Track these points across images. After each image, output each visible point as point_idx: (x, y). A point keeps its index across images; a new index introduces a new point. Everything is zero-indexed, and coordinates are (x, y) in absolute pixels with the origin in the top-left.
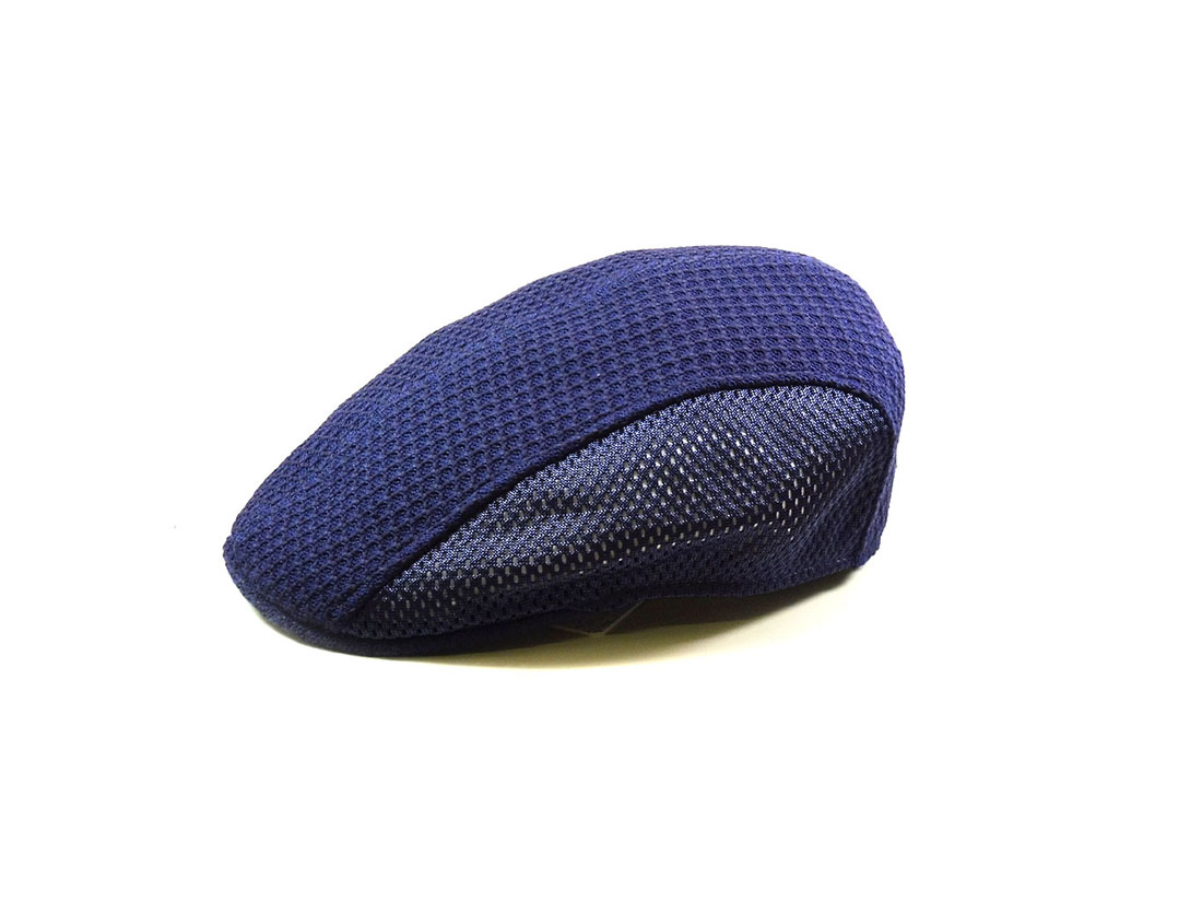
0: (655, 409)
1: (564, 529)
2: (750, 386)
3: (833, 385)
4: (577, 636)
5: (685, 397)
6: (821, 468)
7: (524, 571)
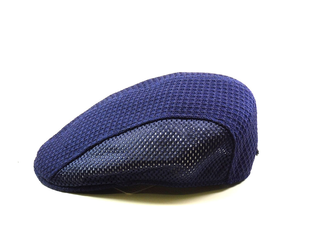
0: (149, 123)
1: (117, 158)
2: (182, 118)
3: (211, 121)
4: (121, 193)
5: (159, 120)
6: (201, 148)
7: (108, 170)
